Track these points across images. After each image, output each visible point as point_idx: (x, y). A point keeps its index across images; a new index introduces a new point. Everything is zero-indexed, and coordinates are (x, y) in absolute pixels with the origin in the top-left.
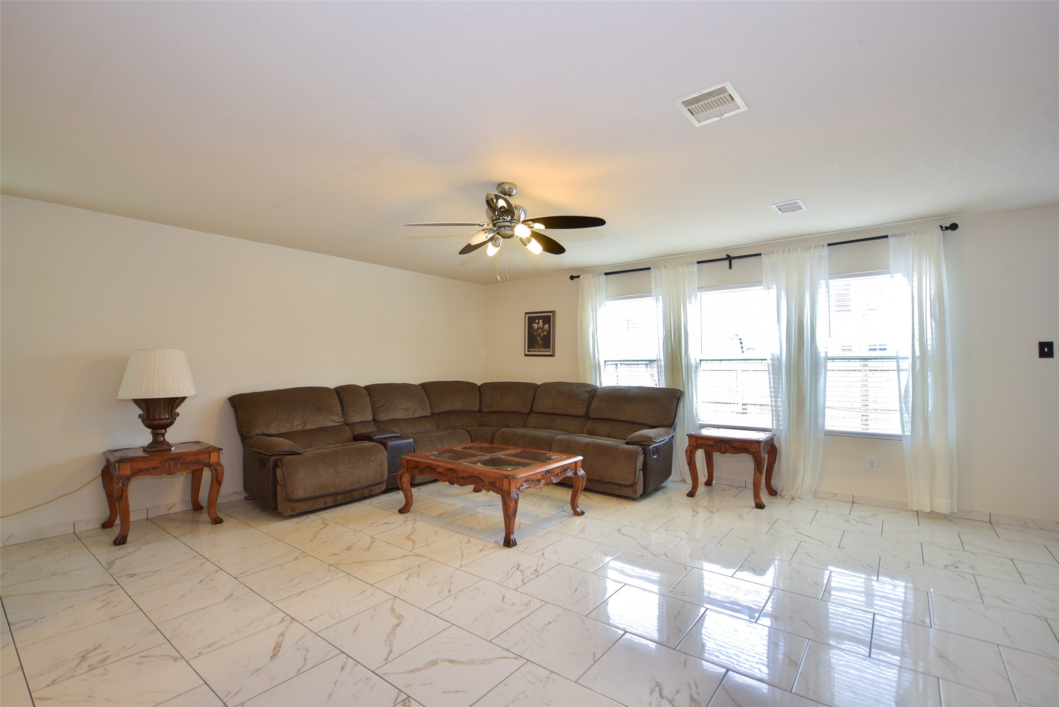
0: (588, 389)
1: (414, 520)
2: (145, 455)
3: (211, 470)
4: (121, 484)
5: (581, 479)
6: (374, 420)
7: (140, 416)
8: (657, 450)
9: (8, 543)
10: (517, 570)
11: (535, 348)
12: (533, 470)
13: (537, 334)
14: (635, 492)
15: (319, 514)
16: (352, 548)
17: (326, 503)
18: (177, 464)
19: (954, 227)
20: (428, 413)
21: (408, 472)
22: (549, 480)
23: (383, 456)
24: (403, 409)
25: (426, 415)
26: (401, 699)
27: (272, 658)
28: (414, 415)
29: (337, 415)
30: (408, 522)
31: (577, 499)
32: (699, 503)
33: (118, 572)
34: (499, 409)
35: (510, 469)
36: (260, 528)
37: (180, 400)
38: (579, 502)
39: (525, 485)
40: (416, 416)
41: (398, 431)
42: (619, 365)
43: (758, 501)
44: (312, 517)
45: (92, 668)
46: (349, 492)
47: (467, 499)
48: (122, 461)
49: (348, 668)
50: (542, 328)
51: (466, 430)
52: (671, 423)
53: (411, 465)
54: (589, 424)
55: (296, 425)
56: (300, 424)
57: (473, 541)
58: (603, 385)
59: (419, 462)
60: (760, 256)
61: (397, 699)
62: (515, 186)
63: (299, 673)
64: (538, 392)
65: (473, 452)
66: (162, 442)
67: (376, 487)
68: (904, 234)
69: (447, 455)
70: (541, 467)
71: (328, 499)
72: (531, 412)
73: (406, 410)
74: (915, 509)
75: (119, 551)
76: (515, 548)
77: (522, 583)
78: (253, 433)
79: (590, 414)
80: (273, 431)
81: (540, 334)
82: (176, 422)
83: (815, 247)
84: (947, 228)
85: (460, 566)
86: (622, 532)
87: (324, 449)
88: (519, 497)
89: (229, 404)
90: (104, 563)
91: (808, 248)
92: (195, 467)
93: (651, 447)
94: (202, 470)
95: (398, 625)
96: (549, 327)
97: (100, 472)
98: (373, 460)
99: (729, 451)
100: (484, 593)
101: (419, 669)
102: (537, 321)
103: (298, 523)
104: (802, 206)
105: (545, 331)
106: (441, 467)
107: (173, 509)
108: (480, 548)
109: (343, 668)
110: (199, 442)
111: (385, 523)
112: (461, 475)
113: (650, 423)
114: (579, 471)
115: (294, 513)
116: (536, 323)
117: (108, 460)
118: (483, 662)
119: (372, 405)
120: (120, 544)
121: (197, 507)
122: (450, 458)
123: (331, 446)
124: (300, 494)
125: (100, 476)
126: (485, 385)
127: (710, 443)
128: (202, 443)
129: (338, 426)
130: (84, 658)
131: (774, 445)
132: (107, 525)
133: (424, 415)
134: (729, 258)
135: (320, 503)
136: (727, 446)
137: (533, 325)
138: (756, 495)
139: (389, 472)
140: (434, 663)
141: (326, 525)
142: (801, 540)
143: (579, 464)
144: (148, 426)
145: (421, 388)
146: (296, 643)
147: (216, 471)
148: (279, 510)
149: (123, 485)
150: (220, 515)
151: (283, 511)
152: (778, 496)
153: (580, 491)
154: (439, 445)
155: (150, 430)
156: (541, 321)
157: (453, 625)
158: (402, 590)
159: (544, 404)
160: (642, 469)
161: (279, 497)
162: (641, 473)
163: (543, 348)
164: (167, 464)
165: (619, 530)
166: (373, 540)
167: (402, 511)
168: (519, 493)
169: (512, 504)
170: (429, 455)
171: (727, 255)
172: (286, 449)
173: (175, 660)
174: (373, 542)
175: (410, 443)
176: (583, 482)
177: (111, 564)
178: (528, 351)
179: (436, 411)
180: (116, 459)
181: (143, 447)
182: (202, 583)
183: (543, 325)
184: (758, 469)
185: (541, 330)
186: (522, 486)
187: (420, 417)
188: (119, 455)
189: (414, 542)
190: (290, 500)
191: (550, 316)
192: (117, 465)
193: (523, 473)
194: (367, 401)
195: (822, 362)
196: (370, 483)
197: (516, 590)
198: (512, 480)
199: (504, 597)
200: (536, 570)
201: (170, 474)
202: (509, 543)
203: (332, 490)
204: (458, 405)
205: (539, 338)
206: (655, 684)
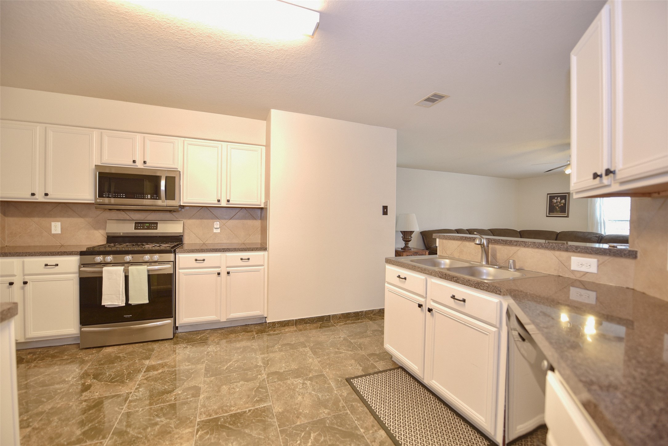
0: (597, 236)
7: (402, 237)
11: (554, 212)
13: (556, 205)
18: (417, 255)
37: (413, 232)
58: (607, 234)
64: (559, 236)
66: (408, 247)
81: (558, 205)
89: (420, 235)
96: (565, 201)
105: (562, 203)
116: (555, 199)
126: (524, 231)
137: (553, 200)
145: (490, 231)
155: (404, 242)
156: (559, 198)
163: (561, 212)
164: (414, 254)
178: (549, 214)
183: (561, 200)
185: (559, 203)
191: (566, 195)
205: (557, 208)
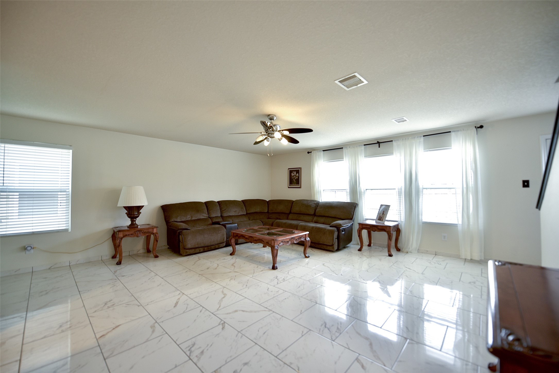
0: (315, 203)
1: (236, 258)
2: (128, 229)
3: (154, 236)
4: (119, 240)
5: (308, 242)
6: (221, 216)
7: (126, 213)
8: (344, 230)
9: (78, 263)
10: (276, 278)
11: (292, 184)
12: (285, 237)
13: (293, 178)
14: (333, 248)
15: (197, 255)
16: (209, 269)
17: (200, 250)
18: (140, 233)
19: (481, 127)
20: (245, 213)
21: (234, 238)
22: (292, 242)
23: (224, 231)
24: (234, 211)
25: (244, 214)
26: (221, 323)
27: (174, 307)
28: (238, 214)
29: (206, 213)
30: (233, 259)
31: (306, 250)
32: (363, 254)
33: (118, 275)
34: (276, 211)
35: (275, 237)
36: (173, 260)
37: (142, 207)
38: (307, 252)
39: (282, 244)
40: (240, 214)
41: (231, 221)
42: (336, 192)
43: (389, 253)
44: (194, 256)
45: (109, 307)
46: (210, 246)
47: (260, 250)
48: (119, 231)
49: (203, 311)
50: (296, 176)
51: (261, 221)
52: (351, 218)
53: (235, 235)
54: (315, 218)
55: (188, 218)
56: (190, 217)
57: (259, 267)
58: (322, 201)
59: (238, 234)
60: (392, 142)
61: (220, 323)
62: (275, 116)
63: (184, 312)
64: (293, 204)
65: (262, 230)
66: (135, 224)
67: (221, 244)
68: (458, 131)
69: (251, 231)
70: (289, 236)
71: (201, 249)
72: (290, 213)
73: (235, 212)
74: (463, 257)
75: (118, 267)
76: (277, 270)
77: (277, 284)
78: (171, 221)
79: (316, 214)
80: (179, 220)
81: (295, 178)
82: (140, 216)
83: (417, 137)
84: (478, 128)
85: (252, 276)
86: (325, 265)
87: (199, 228)
88: (279, 249)
89: (161, 209)
90: (113, 271)
91: (414, 138)
92: (147, 234)
93: (341, 229)
94: (151, 235)
95: (224, 297)
96: (299, 175)
97: (111, 236)
98: (220, 233)
99: (377, 230)
100: (260, 287)
101: (230, 313)
102: (293, 172)
103: (188, 258)
104: (406, 119)
106: (247, 235)
107: (139, 251)
108: (262, 270)
109: (201, 311)
110: (149, 224)
111: (224, 259)
112: (255, 239)
113: (342, 218)
114: (307, 238)
115: (187, 254)
116: (293, 173)
117: (114, 231)
118: (255, 312)
119: (221, 209)
120: (119, 264)
121: (149, 251)
122: (252, 232)
123: (202, 227)
124: (189, 246)
125: (111, 238)
126: (270, 201)
127: (368, 227)
128: (150, 224)
129: (206, 218)
130: (106, 304)
131: (399, 228)
132: (114, 257)
133: (243, 214)
134: (379, 143)
135: (197, 250)
136: (376, 228)
138: (389, 251)
139: (227, 238)
140: (236, 311)
141: (200, 259)
142: (405, 270)
143: (307, 235)
144: (129, 217)
145: (242, 202)
146: (184, 302)
147: (156, 236)
148: (181, 253)
149: (120, 241)
150: (158, 254)
151: (182, 253)
152: (401, 251)
153: (307, 247)
154: (248, 227)
155: (130, 219)
156: (295, 172)
157: (246, 298)
158: (227, 284)
159: (296, 209)
160: (337, 238)
161: (181, 247)
162: (336, 240)
163: (296, 184)
164: (137, 233)
165: (323, 264)
166: (218, 265)
167: (231, 254)
168: (279, 247)
169: (275, 251)
170: (243, 231)
171: (377, 141)
172: (184, 227)
173: (139, 306)
174: (218, 266)
175: (236, 226)
176: (309, 243)
177: (115, 272)
178: (290, 186)
179: (248, 212)
180: (117, 230)
181: (127, 226)
182: (150, 279)
183: (296, 174)
184: (390, 239)
185: (295, 176)
186: (280, 244)
187: (241, 215)
188: (118, 229)
189: (235, 267)
190: (185, 249)
191: (299, 170)
192: (117, 233)
193: (281, 238)
194: (218, 208)
195: (421, 190)
196: (219, 242)
197: (274, 286)
198: (275, 241)
199: (268, 288)
200: (284, 279)
201: (138, 237)
202: (274, 268)
203: (202, 245)
204: (258, 210)
205: (294, 180)
206: (324, 322)
